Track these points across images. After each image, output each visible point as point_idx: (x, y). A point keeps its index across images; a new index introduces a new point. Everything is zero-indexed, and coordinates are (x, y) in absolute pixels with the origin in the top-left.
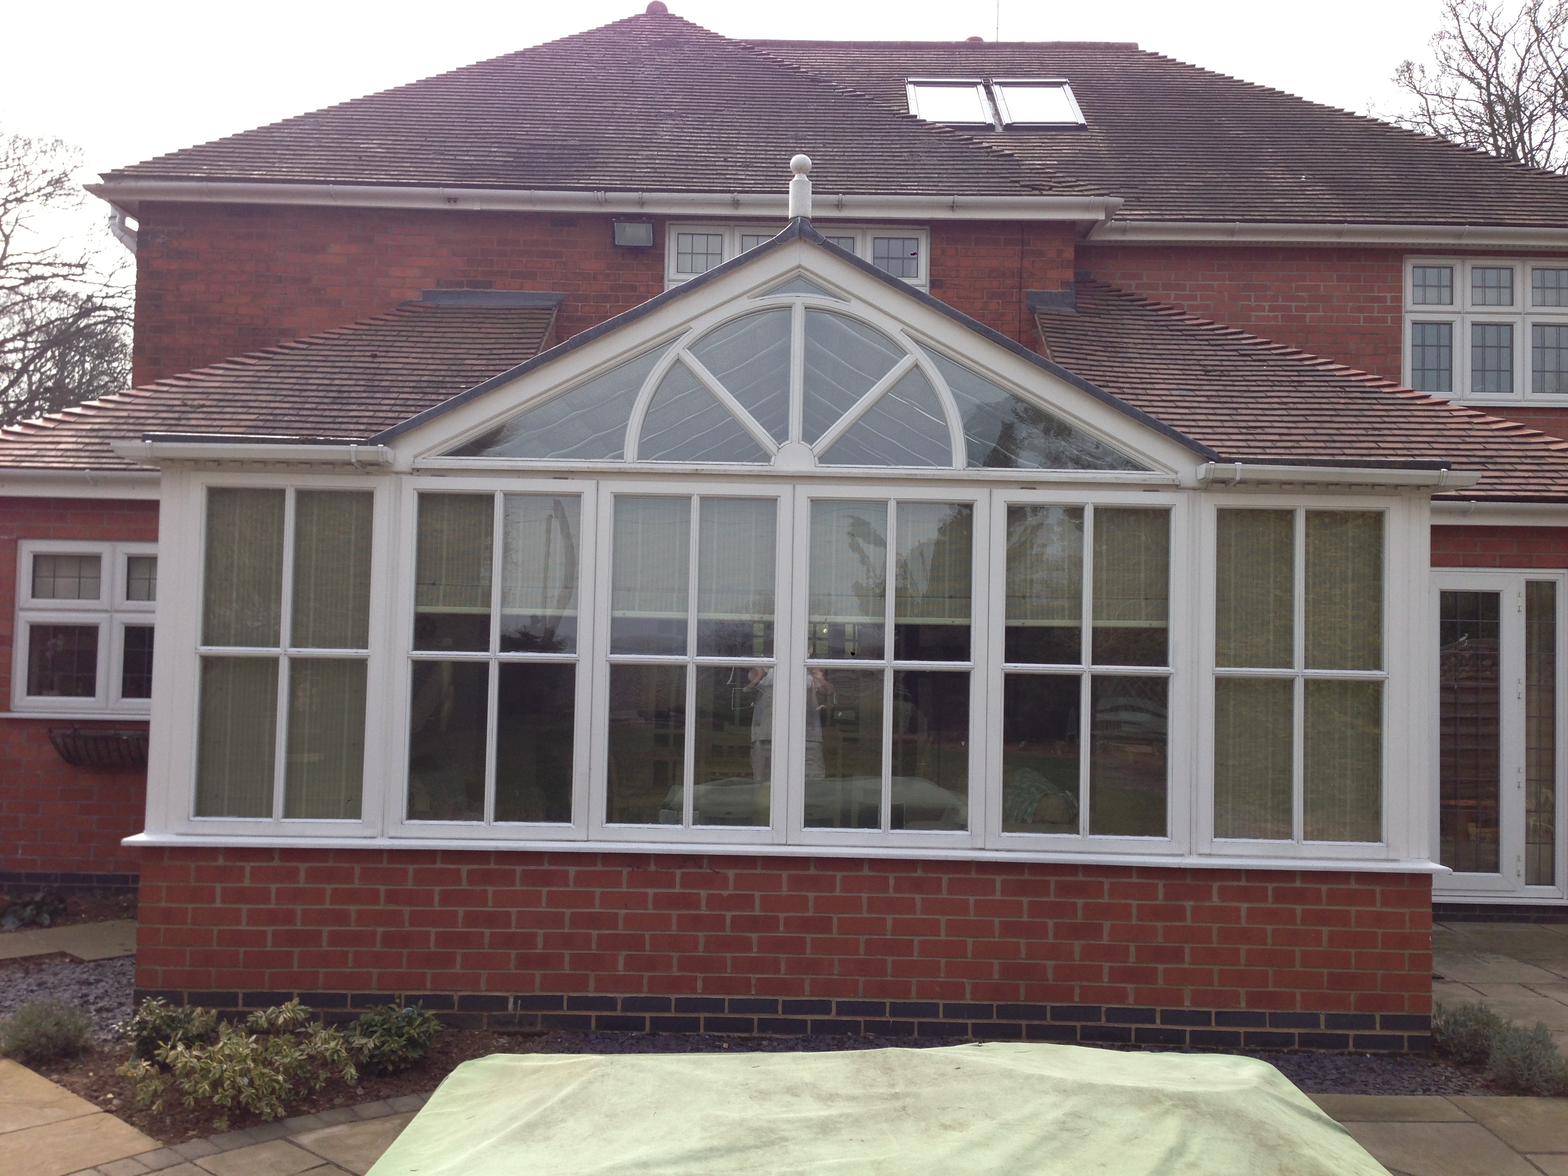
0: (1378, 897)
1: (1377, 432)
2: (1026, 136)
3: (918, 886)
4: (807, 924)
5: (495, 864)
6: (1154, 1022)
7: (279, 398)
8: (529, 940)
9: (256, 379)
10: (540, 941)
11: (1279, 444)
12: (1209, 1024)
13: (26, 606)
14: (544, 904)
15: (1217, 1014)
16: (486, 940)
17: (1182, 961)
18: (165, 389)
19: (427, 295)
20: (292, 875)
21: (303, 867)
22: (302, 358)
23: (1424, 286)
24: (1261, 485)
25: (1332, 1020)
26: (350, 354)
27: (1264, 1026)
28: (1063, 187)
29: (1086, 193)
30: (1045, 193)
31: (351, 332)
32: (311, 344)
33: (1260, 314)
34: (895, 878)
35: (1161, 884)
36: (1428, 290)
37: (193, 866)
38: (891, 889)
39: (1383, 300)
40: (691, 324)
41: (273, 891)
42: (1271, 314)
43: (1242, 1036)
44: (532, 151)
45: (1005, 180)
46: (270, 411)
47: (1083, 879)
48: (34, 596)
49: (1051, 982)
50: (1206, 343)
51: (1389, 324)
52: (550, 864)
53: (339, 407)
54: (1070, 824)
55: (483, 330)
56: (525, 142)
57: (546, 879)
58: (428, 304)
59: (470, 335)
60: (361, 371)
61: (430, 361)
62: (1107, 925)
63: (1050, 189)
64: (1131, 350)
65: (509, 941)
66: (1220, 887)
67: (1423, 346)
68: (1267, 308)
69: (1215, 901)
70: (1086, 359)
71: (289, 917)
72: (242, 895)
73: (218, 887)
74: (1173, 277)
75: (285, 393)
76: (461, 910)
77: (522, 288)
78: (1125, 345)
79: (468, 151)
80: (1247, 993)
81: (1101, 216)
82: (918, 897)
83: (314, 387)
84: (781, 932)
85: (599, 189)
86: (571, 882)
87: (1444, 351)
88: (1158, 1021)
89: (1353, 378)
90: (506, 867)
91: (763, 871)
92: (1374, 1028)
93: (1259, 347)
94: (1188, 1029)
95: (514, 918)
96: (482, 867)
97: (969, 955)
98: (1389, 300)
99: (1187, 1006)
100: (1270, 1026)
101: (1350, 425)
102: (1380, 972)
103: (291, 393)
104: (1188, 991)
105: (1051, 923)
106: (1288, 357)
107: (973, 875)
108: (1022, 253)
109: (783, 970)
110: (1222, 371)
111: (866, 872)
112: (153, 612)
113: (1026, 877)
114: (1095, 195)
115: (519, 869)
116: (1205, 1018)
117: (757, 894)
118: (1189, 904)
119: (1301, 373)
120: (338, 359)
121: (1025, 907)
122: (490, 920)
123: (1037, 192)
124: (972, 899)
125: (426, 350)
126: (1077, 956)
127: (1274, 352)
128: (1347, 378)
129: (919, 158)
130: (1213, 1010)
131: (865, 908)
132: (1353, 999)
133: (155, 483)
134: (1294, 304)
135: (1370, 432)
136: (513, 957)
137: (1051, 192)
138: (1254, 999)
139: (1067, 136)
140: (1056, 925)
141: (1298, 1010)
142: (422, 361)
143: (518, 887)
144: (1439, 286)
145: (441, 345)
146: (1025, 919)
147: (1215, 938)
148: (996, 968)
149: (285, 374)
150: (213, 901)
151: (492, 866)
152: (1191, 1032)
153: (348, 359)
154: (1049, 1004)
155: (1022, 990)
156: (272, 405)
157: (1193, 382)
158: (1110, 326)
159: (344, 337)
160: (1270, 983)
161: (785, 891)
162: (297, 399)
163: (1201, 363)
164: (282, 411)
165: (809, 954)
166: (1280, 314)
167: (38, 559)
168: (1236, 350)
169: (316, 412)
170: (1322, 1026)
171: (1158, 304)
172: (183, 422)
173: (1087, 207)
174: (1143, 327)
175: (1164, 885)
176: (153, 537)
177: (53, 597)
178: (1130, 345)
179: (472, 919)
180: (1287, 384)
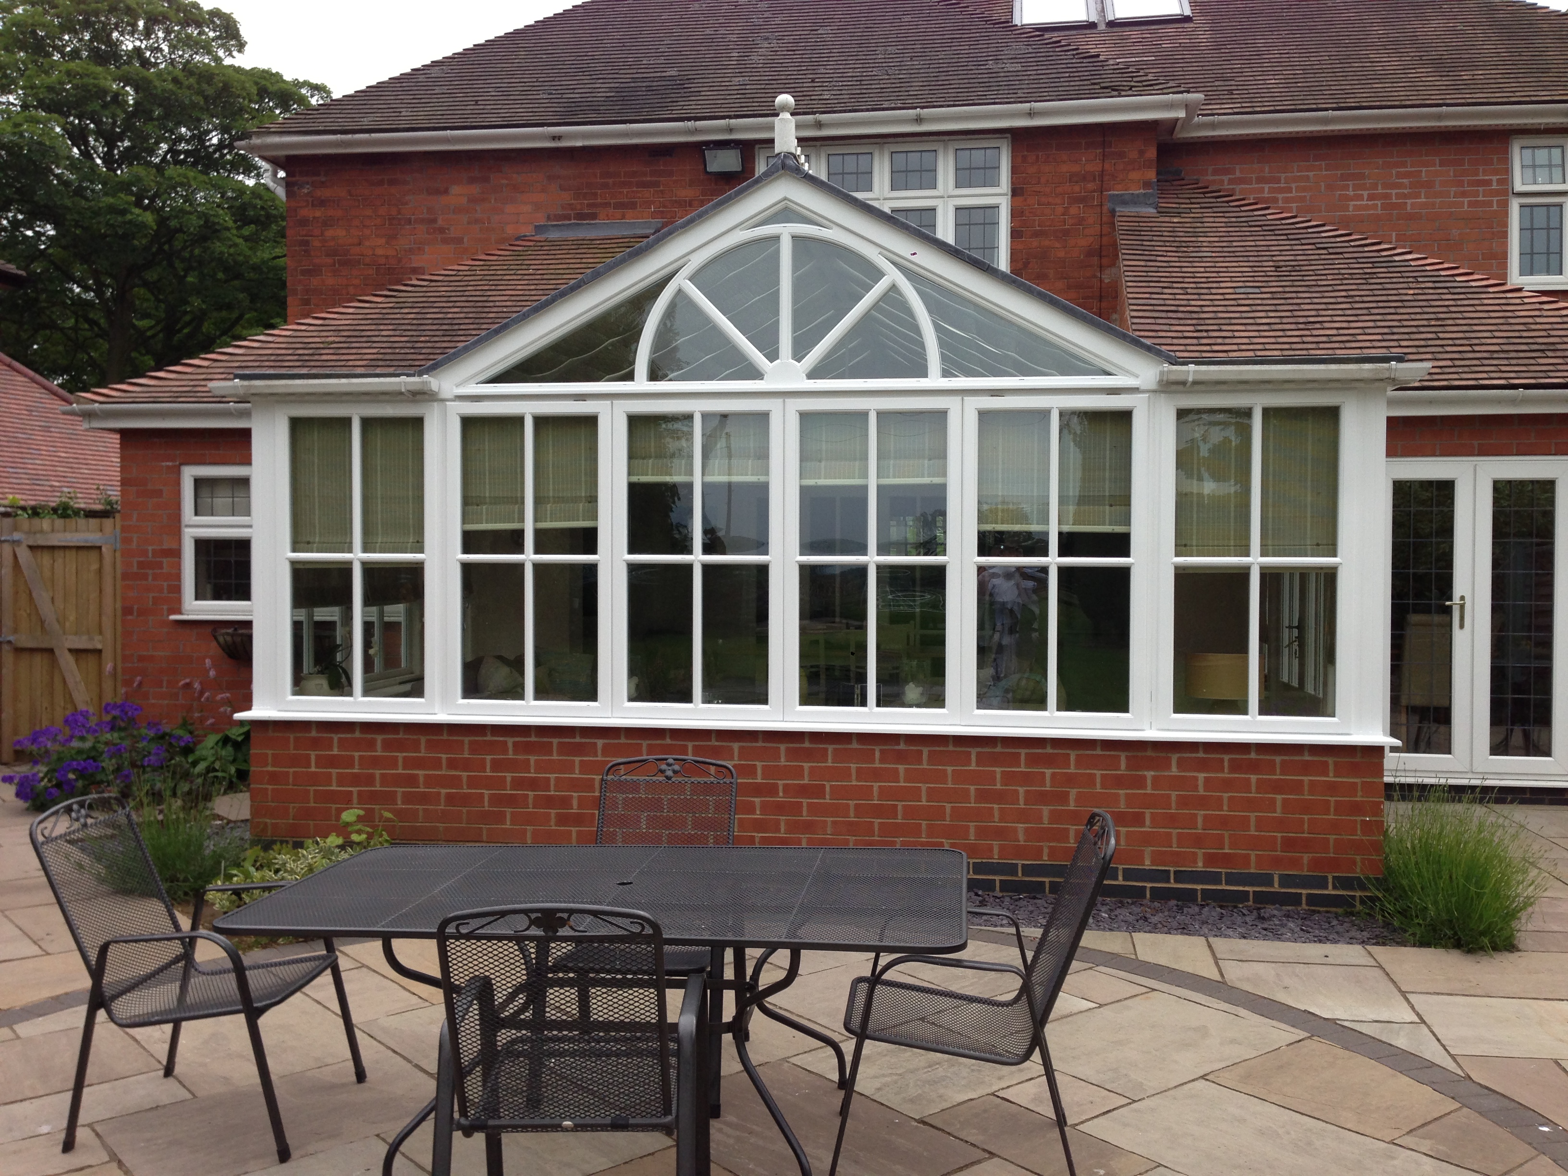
0: (1331, 767)
1: (1440, 323)
2: (1127, 32)
3: (901, 757)
4: (804, 791)
5: (536, 737)
6: (1116, 879)
7: (398, 333)
8: (565, 802)
9: (380, 316)
10: (575, 803)
11: (1335, 339)
12: (1168, 881)
13: (191, 523)
14: (577, 771)
15: (1175, 872)
16: (530, 801)
17: (1143, 824)
18: (303, 328)
19: (539, 229)
20: (371, 745)
21: (379, 738)
22: (422, 294)
23: (1534, 166)
24: (1219, 386)
25: (1286, 880)
26: (464, 289)
27: (1221, 884)
28: (1144, 86)
29: (1165, 91)
30: (1123, 93)
31: (467, 268)
32: (431, 281)
33: (1358, 203)
34: (881, 750)
35: (1123, 756)
36: (1538, 170)
37: (292, 736)
38: (877, 761)
39: (1489, 183)
40: (690, 257)
41: (357, 758)
42: (1370, 203)
43: (1199, 893)
44: (632, 85)
45: (1086, 83)
46: (389, 345)
47: (1051, 751)
48: (196, 514)
49: (1022, 843)
50: (1285, 237)
51: (1495, 207)
52: (581, 737)
53: (448, 338)
54: (1038, 702)
55: (584, 261)
56: (628, 76)
57: (579, 750)
58: (537, 238)
59: (571, 266)
60: (472, 304)
61: (533, 293)
62: (1073, 793)
63: (1130, 89)
64: (1205, 249)
65: (550, 802)
66: (1179, 758)
67: (1532, 229)
68: (1366, 197)
69: (1174, 771)
70: (1156, 261)
71: (369, 780)
72: (332, 761)
73: (313, 755)
74: (1267, 169)
75: (404, 327)
76: (509, 776)
77: (623, 217)
78: (1199, 244)
79: (575, 89)
80: (1204, 854)
81: (1182, 114)
82: (901, 768)
83: (430, 321)
84: (781, 797)
85: (689, 119)
86: (599, 752)
87: (1554, 234)
88: (1120, 878)
89: (1428, 268)
90: (545, 740)
91: (764, 745)
92: (1326, 888)
93: (1338, 239)
94: (1149, 885)
95: (552, 782)
96: (525, 739)
97: (948, 818)
98: (1495, 184)
99: (1148, 865)
100: (1226, 884)
101: (1413, 316)
102: (1332, 837)
103: (409, 327)
104: (1148, 851)
105: (1021, 790)
106: (1366, 249)
107: (951, 748)
108: (1104, 155)
109: (782, 830)
110: (1293, 266)
111: (855, 745)
112: (250, 526)
113: (999, 749)
114: (1173, 93)
115: (555, 741)
116: (1164, 876)
117: (759, 764)
118: (1149, 774)
119: (1376, 265)
120: (453, 294)
121: (998, 776)
122: (533, 784)
123: (1115, 93)
124: (949, 769)
125: (531, 282)
126: (1046, 820)
127: (1352, 244)
128: (1423, 268)
129: (1004, 65)
130: (1172, 869)
131: (854, 777)
132: (1305, 861)
133: (247, 414)
134: (1394, 192)
135: (1433, 323)
136: (553, 816)
137: (1130, 93)
138: (1210, 859)
139: (1170, 29)
140: (1027, 792)
141: (1252, 871)
142: (527, 293)
143: (555, 757)
144: (1550, 166)
145: (545, 277)
146: (998, 787)
147: (1173, 805)
148: (972, 831)
149: (406, 311)
150: (309, 766)
151: (533, 739)
152: (1151, 888)
153: (461, 294)
154: (1020, 862)
155: (996, 851)
156: (392, 339)
157: (1260, 279)
158: (1188, 225)
159: (461, 273)
160: (1226, 846)
161: (783, 762)
162: (415, 333)
163: (1274, 258)
164: (401, 345)
165: (805, 816)
166: (1379, 203)
167: (199, 483)
168: (1314, 244)
169: (429, 345)
170: (1276, 885)
171: (1243, 199)
172: (316, 357)
173: (1171, 106)
174: (1223, 225)
175: (1127, 757)
176: (247, 461)
177: (212, 515)
178: (1205, 244)
179: (518, 783)
180: (1358, 276)
